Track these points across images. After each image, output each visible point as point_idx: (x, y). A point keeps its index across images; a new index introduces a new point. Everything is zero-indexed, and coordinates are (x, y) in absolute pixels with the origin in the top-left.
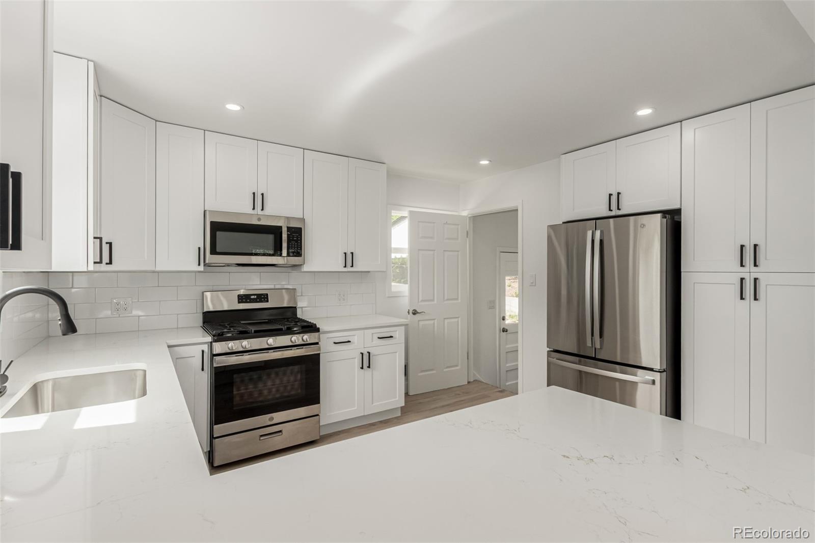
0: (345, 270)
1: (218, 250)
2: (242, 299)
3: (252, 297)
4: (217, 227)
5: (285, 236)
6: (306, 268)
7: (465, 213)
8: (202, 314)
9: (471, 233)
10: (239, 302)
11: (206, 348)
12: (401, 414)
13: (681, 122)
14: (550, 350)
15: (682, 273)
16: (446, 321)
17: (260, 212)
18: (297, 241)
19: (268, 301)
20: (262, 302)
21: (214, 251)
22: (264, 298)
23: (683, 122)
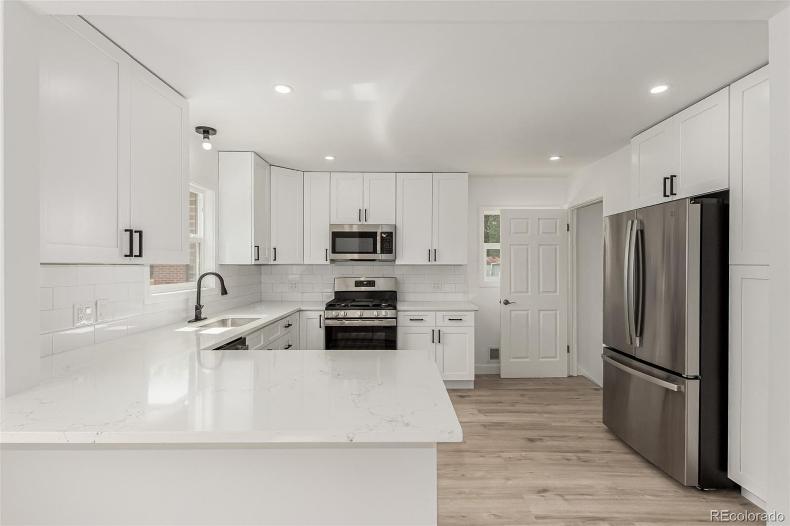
0: (430, 263)
1: (337, 251)
2: (358, 284)
3: (365, 283)
4: (335, 235)
5: (379, 238)
6: (397, 262)
7: (566, 207)
8: (334, 293)
9: (573, 228)
10: (356, 286)
11: (322, 313)
12: (474, 387)
13: (729, 85)
14: (607, 346)
15: (730, 266)
16: (541, 313)
17: (365, 223)
18: (389, 242)
19: (374, 286)
20: (371, 286)
21: (334, 251)
22: (372, 284)
23: (731, 85)
